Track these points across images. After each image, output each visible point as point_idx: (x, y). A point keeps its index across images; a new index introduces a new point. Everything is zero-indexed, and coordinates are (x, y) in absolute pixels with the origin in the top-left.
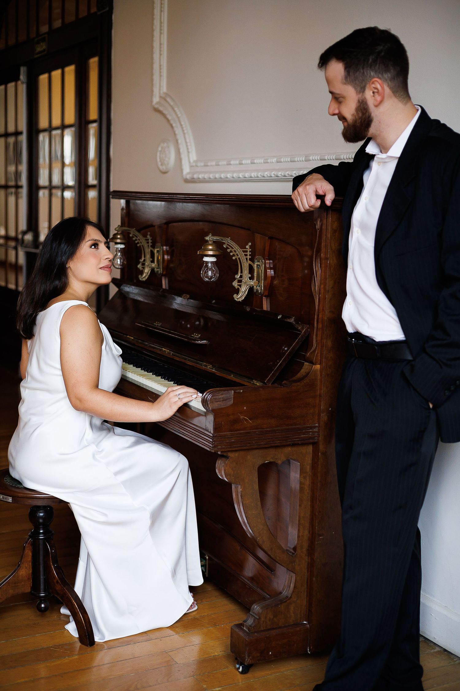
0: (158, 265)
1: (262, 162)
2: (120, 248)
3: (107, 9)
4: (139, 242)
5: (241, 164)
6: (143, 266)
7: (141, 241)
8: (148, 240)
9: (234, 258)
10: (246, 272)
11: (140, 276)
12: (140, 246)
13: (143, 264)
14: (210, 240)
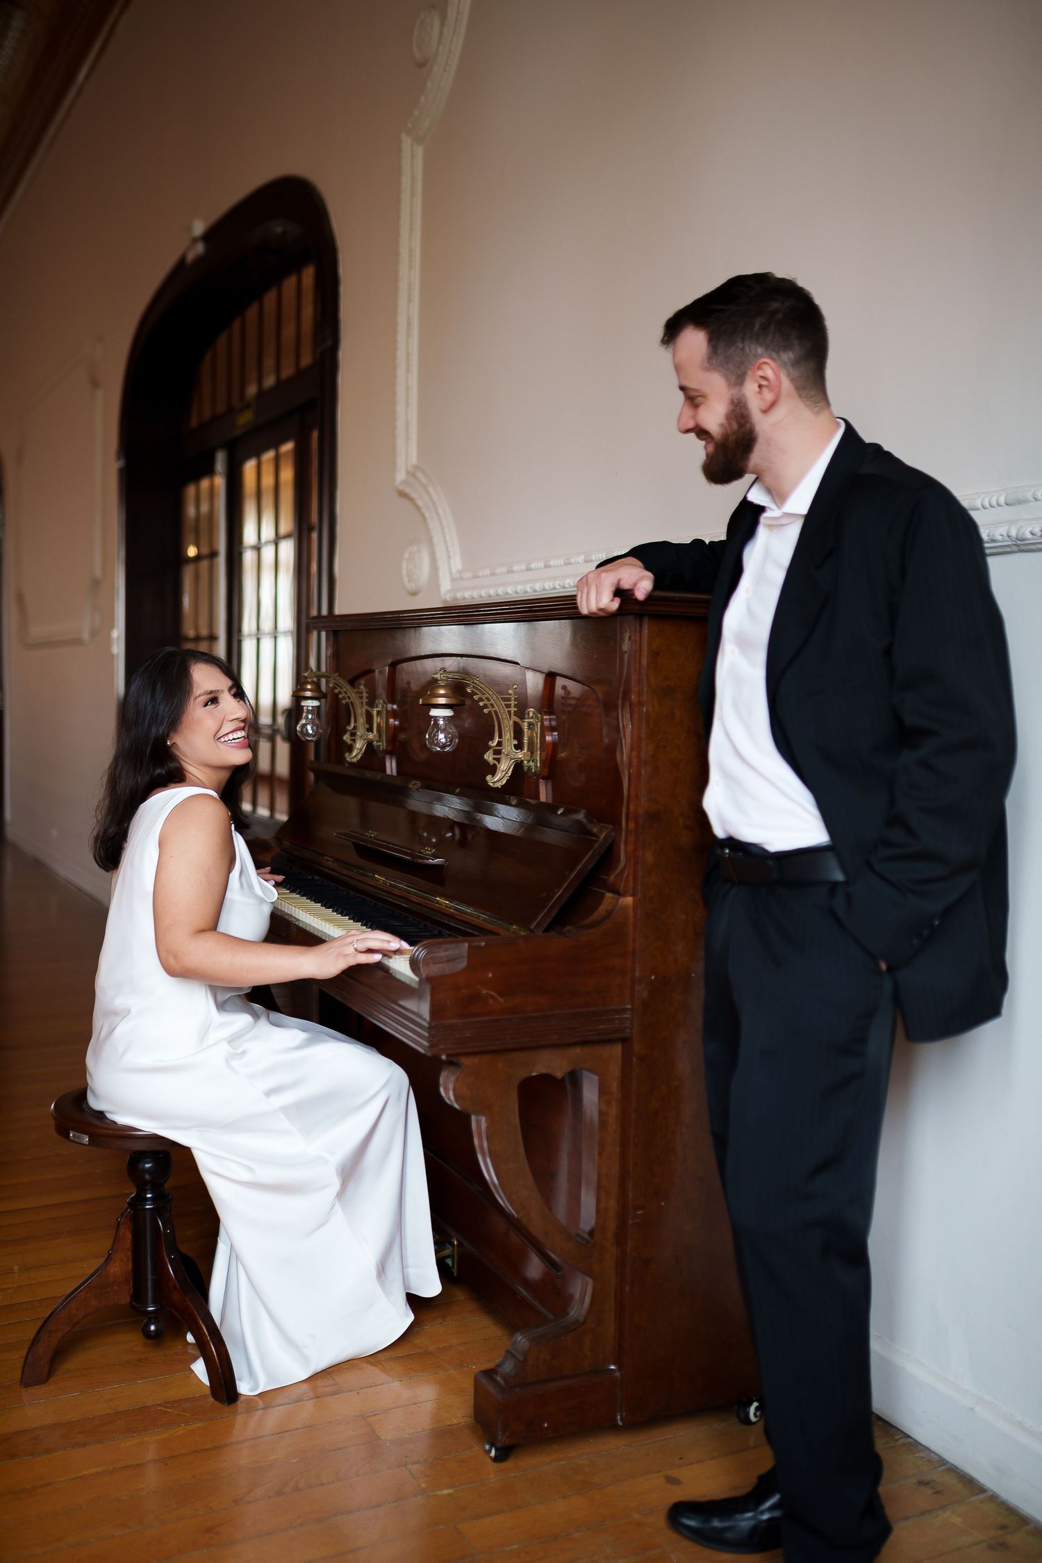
0: (380, 736)
1: (562, 562)
2: (312, 707)
4: (346, 696)
5: (529, 569)
6: (353, 738)
7: (349, 695)
8: (362, 693)
9: (486, 711)
10: (508, 736)
11: (347, 755)
12: (347, 704)
13: (353, 734)
14: (443, 680)
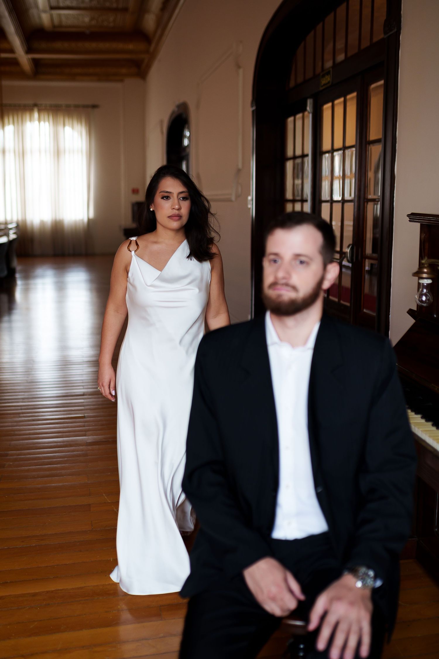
3: (395, 30)
